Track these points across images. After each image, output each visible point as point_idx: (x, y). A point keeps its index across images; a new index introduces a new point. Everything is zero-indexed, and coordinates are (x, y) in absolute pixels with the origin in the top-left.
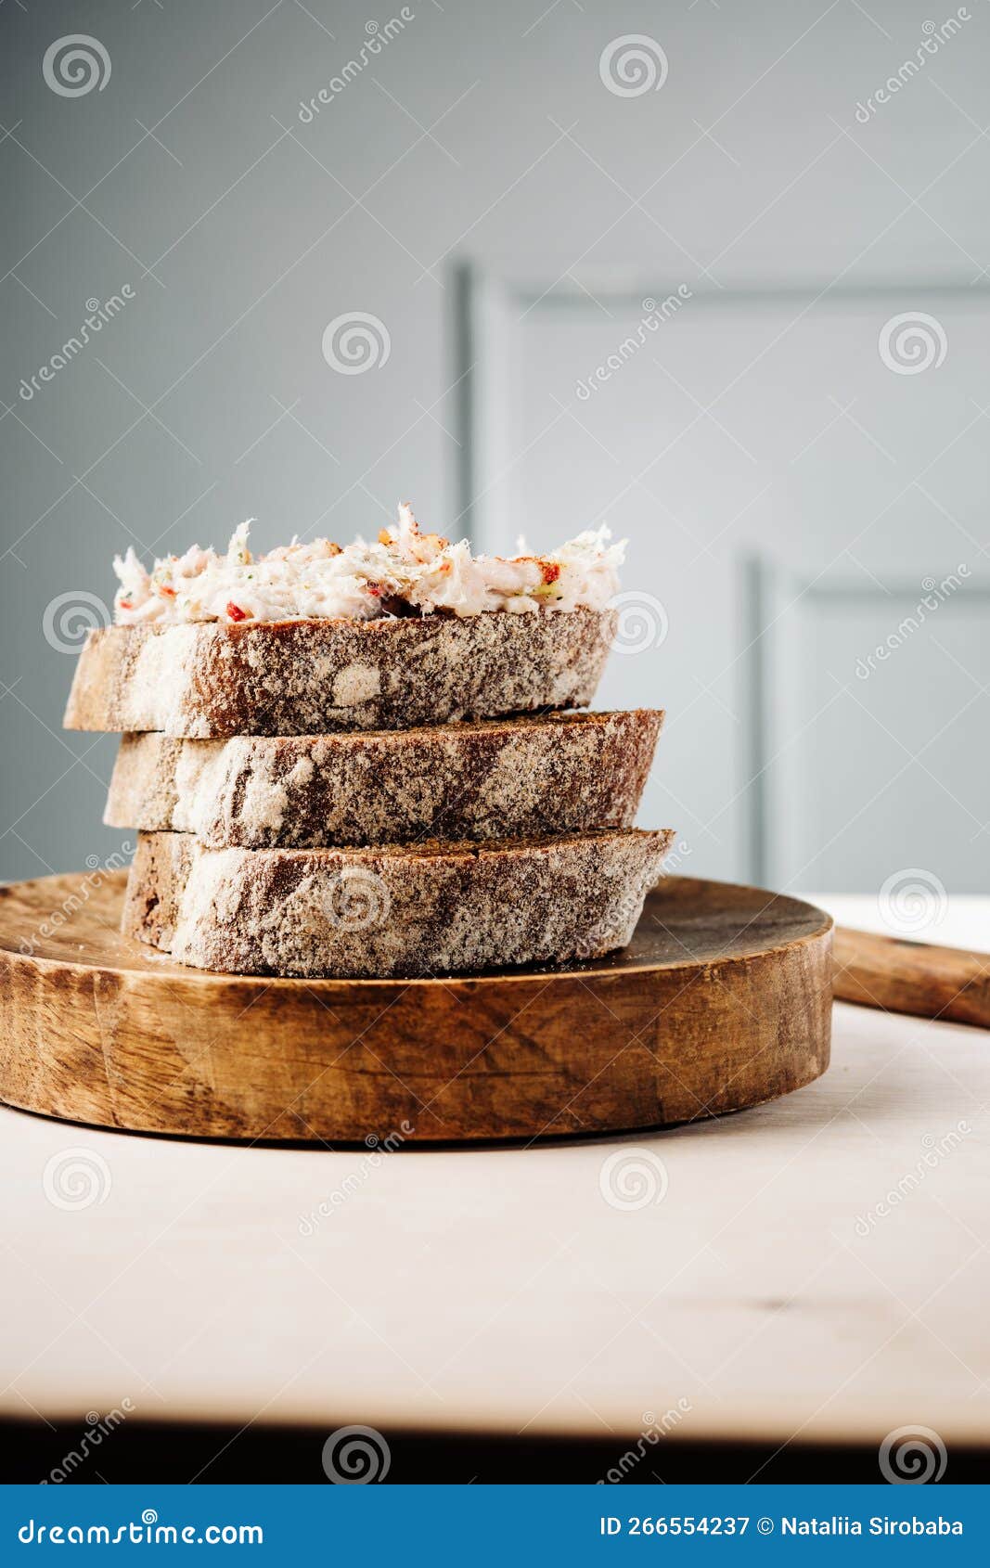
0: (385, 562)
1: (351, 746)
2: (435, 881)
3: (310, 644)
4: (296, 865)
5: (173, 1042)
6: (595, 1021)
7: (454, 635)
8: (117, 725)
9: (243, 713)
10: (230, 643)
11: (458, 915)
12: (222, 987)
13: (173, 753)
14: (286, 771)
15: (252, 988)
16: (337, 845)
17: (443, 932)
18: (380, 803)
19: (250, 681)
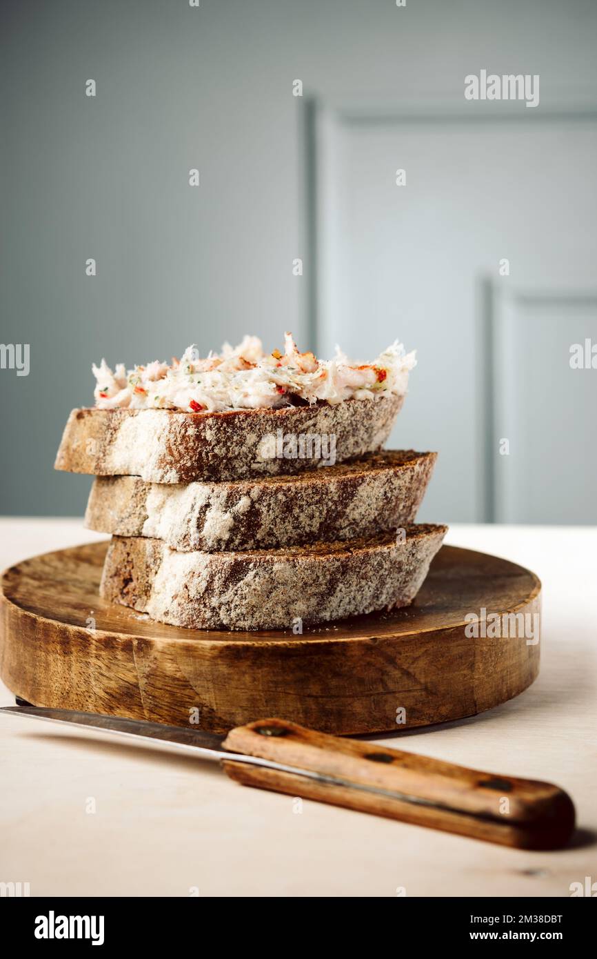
0: (287, 373)
1: (274, 489)
2: (328, 570)
3: (244, 425)
4: (244, 564)
5: (188, 681)
6: (442, 656)
7: (326, 415)
8: (103, 471)
9: (200, 468)
10: (194, 426)
11: (338, 589)
12: (220, 647)
13: (145, 489)
14: (233, 505)
15: (240, 647)
16: (262, 548)
17: (329, 600)
18: (289, 522)
19: (206, 449)
